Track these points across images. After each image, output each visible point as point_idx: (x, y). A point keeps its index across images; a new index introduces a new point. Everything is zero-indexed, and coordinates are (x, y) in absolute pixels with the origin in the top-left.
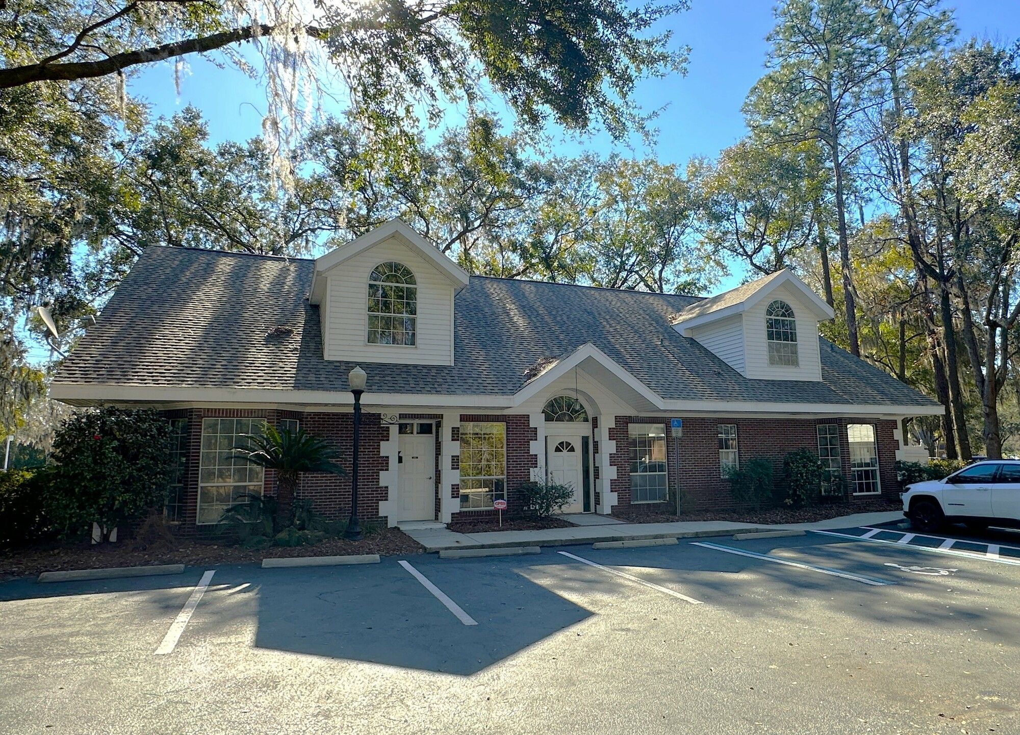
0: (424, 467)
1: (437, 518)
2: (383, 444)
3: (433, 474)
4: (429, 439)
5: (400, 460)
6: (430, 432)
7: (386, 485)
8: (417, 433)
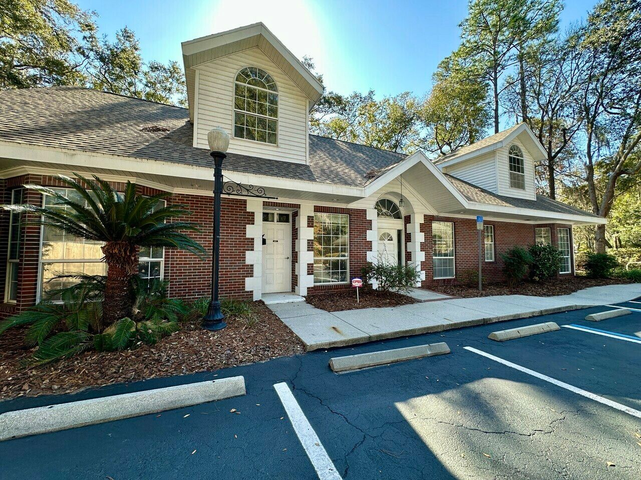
0: (282, 250)
1: (293, 290)
2: (249, 227)
3: (290, 254)
4: (286, 227)
5: (264, 242)
6: (287, 221)
7: (252, 263)
8: (277, 222)
